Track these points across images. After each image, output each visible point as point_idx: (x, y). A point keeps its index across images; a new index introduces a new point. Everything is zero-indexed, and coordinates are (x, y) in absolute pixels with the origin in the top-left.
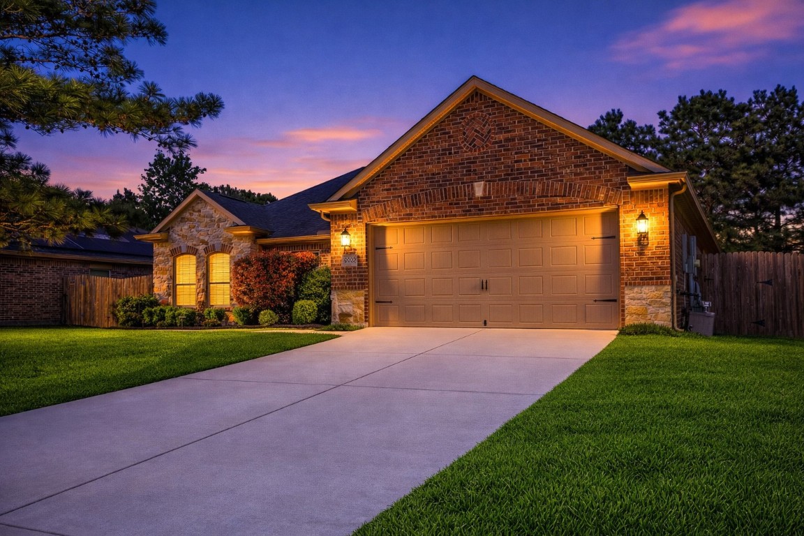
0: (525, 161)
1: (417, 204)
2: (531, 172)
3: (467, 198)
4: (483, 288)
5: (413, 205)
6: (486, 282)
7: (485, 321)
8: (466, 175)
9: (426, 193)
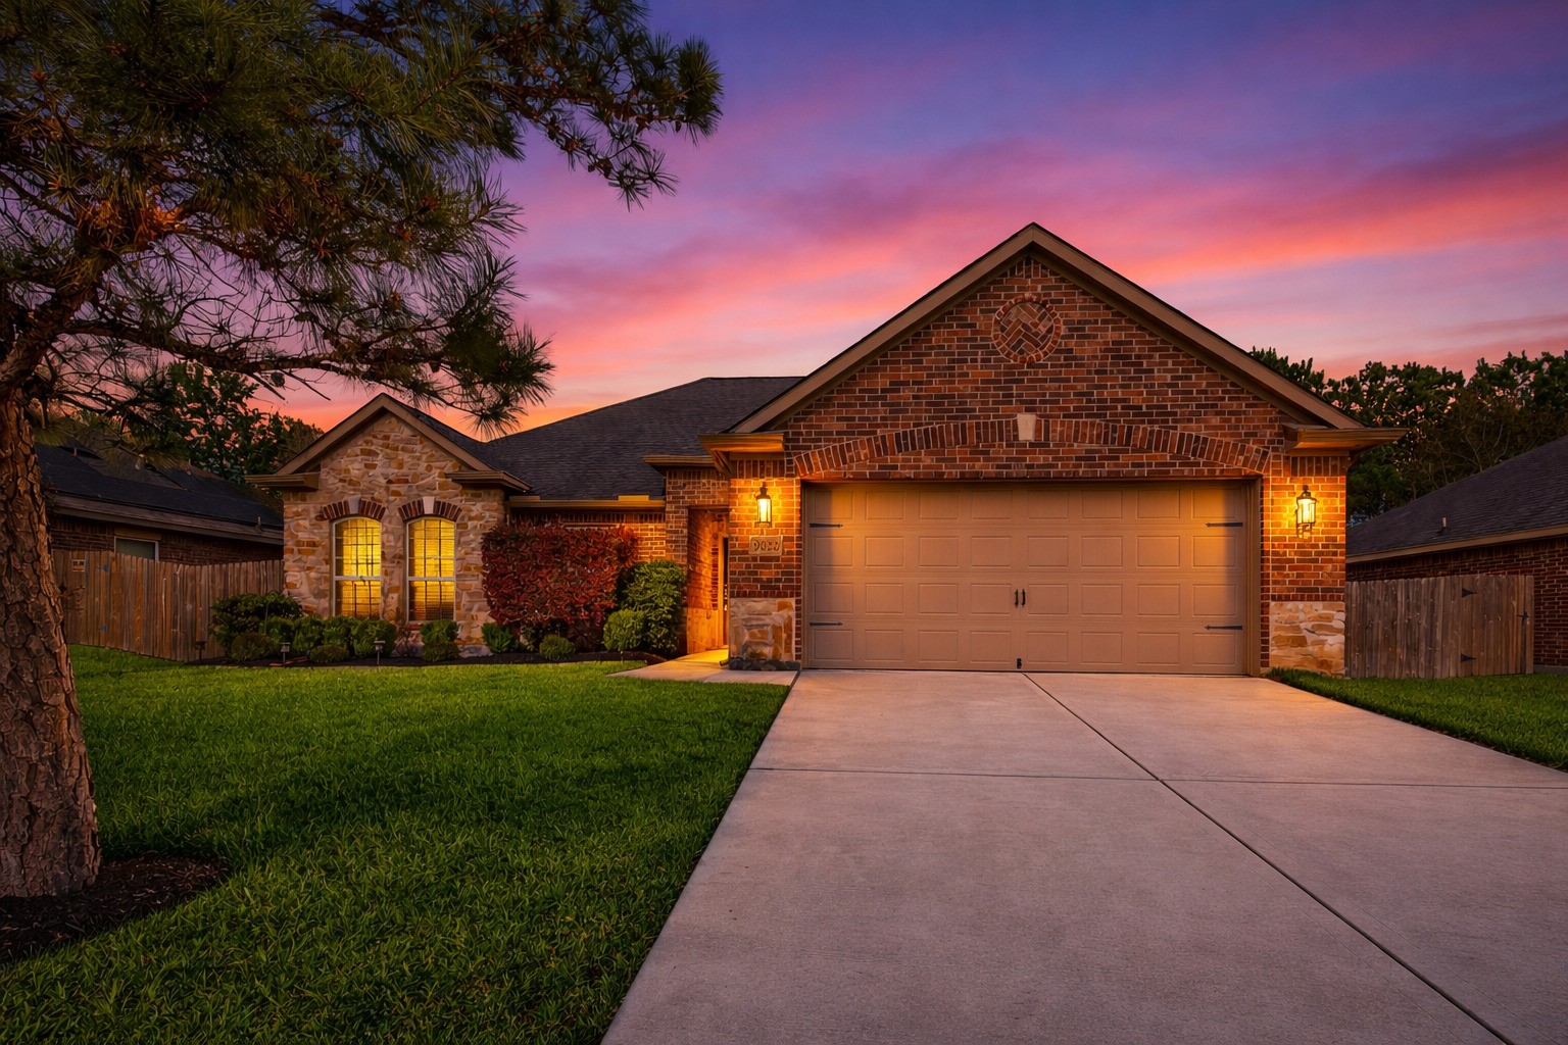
0: (1112, 387)
1: (907, 449)
2: (1123, 408)
3: (1004, 443)
4: (1017, 603)
5: (900, 451)
6: (1024, 593)
7: (1019, 660)
8: (1003, 403)
9: (926, 431)
